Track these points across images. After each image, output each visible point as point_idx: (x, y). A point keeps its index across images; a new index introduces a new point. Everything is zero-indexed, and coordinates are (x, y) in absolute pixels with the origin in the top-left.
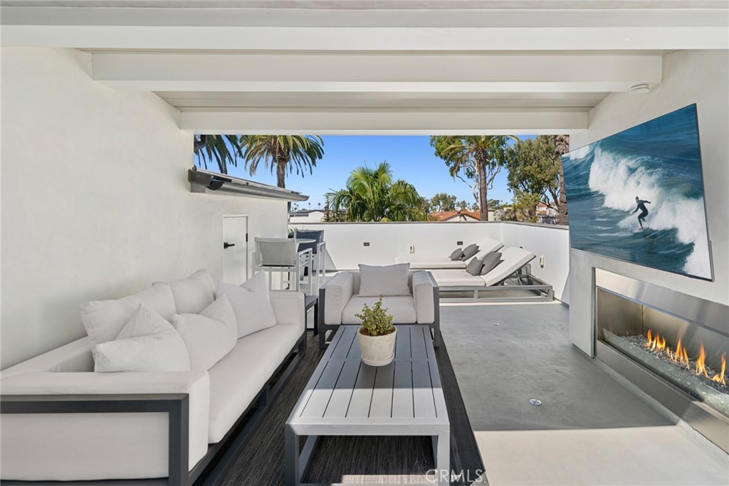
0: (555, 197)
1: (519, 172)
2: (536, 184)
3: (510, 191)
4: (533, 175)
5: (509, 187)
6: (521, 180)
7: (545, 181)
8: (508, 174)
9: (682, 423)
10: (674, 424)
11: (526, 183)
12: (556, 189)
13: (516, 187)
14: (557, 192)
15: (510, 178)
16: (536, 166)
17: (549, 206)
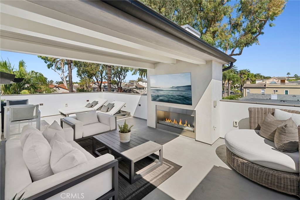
0: (97, 80)
1: (82, 69)
2: (90, 75)
3: (78, 77)
4: (89, 71)
5: (77, 75)
6: (83, 72)
7: (94, 74)
8: (77, 70)
9: (180, 135)
10: (178, 136)
11: (85, 74)
12: (98, 77)
13: (81, 76)
14: (98, 78)
15: (78, 71)
16: (90, 68)
17: (95, 84)
